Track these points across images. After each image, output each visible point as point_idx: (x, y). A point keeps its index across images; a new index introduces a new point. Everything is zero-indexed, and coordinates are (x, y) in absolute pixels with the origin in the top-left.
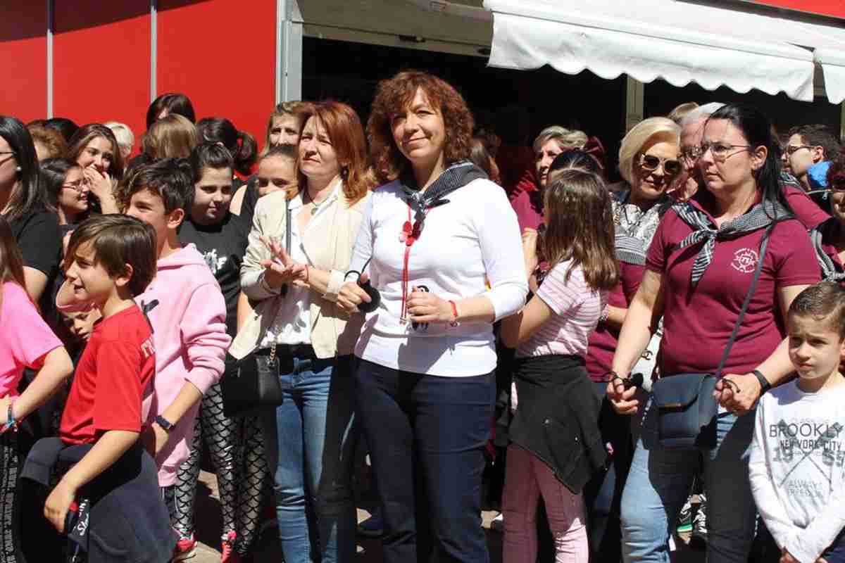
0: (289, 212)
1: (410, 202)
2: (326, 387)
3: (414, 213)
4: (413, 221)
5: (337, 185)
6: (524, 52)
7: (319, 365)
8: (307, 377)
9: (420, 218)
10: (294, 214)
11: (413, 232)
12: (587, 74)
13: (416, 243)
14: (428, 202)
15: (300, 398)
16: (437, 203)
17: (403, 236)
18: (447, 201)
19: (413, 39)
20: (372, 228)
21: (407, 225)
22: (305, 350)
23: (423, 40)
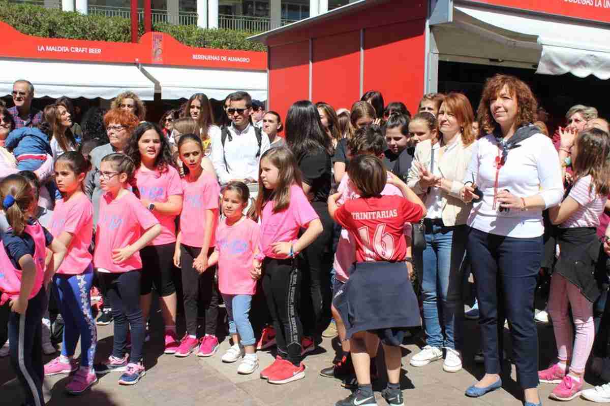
0: (433, 150)
1: (499, 146)
2: (450, 241)
3: (501, 152)
4: (501, 156)
5: (459, 137)
6: (557, 66)
7: (445, 230)
8: (439, 236)
9: (505, 154)
10: (435, 151)
11: (501, 162)
12: (592, 77)
13: (503, 168)
14: (509, 146)
15: (436, 246)
16: (514, 146)
17: (496, 164)
18: (519, 146)
19: (497, 60)
20: (479, 159)
21: (497, 158)
22: (439, 221)
23: (503, 61)
